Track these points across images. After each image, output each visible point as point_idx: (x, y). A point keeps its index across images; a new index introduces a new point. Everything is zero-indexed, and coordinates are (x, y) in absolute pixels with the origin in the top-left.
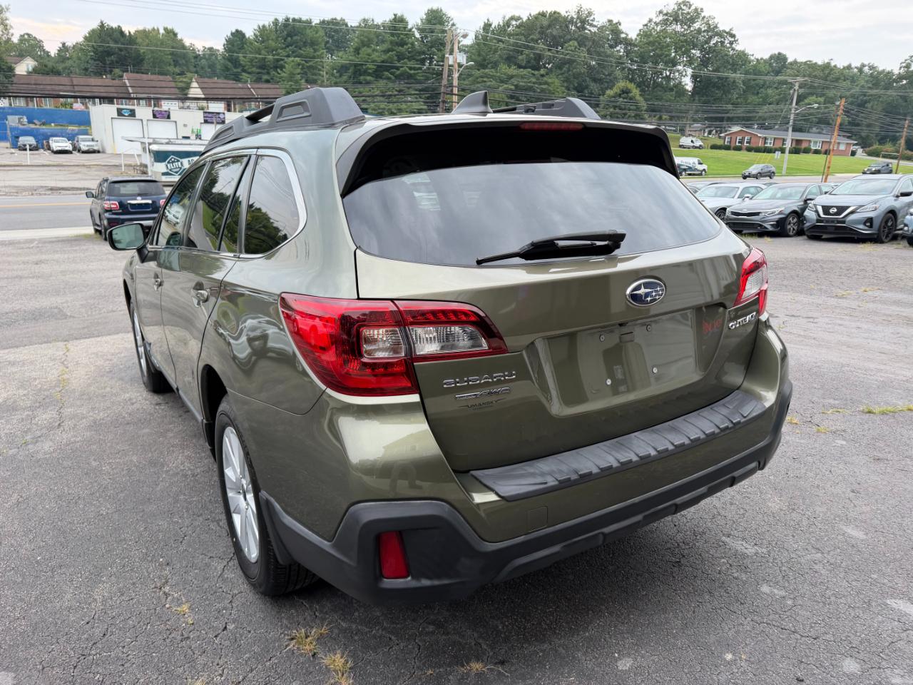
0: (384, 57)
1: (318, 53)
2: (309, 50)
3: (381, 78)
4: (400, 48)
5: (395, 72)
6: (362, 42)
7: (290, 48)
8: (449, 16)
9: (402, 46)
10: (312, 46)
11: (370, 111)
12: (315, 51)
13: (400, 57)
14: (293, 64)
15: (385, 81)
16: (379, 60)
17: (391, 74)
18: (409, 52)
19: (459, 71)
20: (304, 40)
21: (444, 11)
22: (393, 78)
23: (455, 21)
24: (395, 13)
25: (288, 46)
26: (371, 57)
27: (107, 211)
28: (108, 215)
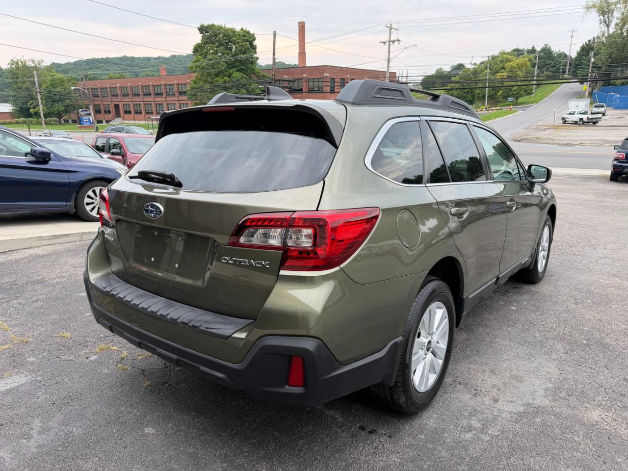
27: (616, 160)
28: (615, 163)
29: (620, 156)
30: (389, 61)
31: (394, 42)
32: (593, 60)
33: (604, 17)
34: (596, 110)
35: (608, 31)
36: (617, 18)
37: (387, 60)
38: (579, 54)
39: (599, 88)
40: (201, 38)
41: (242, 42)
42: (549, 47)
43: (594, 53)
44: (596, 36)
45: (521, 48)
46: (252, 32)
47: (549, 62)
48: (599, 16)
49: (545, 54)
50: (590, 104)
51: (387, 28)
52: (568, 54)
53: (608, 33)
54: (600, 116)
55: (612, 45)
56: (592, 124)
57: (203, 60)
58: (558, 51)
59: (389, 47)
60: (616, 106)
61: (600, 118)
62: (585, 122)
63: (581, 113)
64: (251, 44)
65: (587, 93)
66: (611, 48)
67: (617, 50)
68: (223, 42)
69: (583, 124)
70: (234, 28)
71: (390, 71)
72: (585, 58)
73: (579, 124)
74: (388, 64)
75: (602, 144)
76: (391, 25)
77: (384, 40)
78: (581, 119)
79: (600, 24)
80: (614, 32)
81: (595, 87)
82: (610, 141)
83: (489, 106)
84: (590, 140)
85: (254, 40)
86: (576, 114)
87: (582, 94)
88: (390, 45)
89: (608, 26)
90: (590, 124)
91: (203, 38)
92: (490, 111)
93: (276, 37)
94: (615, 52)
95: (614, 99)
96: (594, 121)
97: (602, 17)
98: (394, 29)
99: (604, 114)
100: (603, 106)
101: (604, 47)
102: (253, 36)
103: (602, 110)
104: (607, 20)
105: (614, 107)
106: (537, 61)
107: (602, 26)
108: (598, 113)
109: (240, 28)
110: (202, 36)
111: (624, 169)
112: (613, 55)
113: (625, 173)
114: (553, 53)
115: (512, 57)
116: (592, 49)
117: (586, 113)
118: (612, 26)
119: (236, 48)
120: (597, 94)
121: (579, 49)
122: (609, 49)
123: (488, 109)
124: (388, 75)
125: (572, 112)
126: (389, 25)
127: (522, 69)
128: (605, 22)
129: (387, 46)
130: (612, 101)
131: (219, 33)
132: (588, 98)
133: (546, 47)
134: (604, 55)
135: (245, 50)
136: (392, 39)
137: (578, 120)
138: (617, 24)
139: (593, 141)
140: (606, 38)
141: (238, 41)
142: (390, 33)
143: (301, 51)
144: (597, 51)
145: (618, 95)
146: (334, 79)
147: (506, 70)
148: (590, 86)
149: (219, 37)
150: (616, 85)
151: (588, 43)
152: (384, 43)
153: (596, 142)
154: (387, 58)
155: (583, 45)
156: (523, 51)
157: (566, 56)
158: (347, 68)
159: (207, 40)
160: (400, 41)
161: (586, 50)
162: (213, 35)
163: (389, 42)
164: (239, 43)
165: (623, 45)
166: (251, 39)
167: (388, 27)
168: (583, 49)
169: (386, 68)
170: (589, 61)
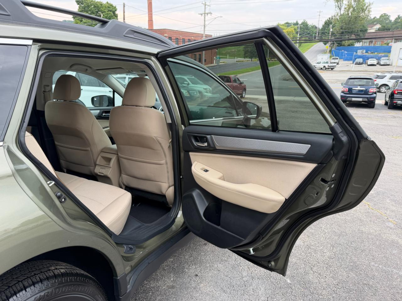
27: (342, 92)
28: (342, 94)
29: (345, 90)
30: (205, 27)
31: (207, 14)
32: (331, 30)
33: (338, 3)
34: (333, 61)
35: (340, 13)
36: (345, 4)
37: (203, 26)
38: (323, 26)
39: (335, 48)
40: (78, 8)
41: (108, 12)
42: (306, 22)
43: (332, 25)
44: (333, 15)
45: (290, 22)
46: (114, 5)
47: (306, 31)
48: (335, 3)
49: (304, 26)
50: (330, 57)
51: (203, 5)
52: (317, 26)
53: (340, 14)
54: (335, 64)
55: (342, 21)
56: (331, 69)
57: (80, 23)
58: (311, 25)
59: (205, 17)
60: (345, 58)
61: (335, 66)
62: (327, 69)
63: (324, 63)
64: (114, 13)
65: (328, 51)
66: (342, 23)
67: (345, 24)
68: (94, 11)
69: (325, 69)
70: (101, 1)
71: (206, 33)
72: (327, 29)
73: (323, 70)
74: (204, 29)
75: (336, 82)
76: (205, 2)
77: (201, 13)
78: (324, 66)
79: (336, 7)
80: (343, 13)
81: (333, 47)
82: (340, 80)
83: (270, 58)
84: (329, 80)
85: (116, 10)
86: (321, 63)
87: (326, 51)
88: (205, 16)
89: (340, 9)
90: (329, 69)
91: (79, 8)
92: (271, 61)
93: (125, 7)
94: (344, 26)
95: (344, 54)
96: (332, 68)
97: (336, 3)
98: (207, 5)
99: (338, 64)
100: (337, 59)
101: (338, 22)
102: (115, 8)
103: (337, 61)
104: (339, 5)
105: (344, 59)
106: (299, 30)
107: (337, 9)
108: (334, 63)
109: (106, 2)
110: (79, 6)
111: (347, 98)
112: (343, 27)
113: (348, 101)
114: (309, 25)
115: (284, 27)
116: (331, 23)
117: (327, 63)
118: (343, 9)
119: (103, 15)
120: (334, 51)
121: (323, 23)
122: (341, 23)
123: (269, 60)
124: (204, 35)
125: (319, 62)
126: (204, 3)
127: (290, 35)
128: (339, 7)
129: (203, 17)
130: (343, 55)
131: (91, 5)
132: (329, 53)
133: (304, 22)
134: (337, 28)
135: (110, 16)
136: (206, 12)
137: (322, 67)
138: (345, 8)
139: (331, 80)
140: (339, 16)
141: (105, 10)
142: (205, 8)
143: (150, 19)
144: (334, 24)
145: (346, 52)
146: (171, 38)
148: (330, 46)
149: (91, 7)
150: (345, 46)
151: (329, 19)
152: (202, 14)
153: (333, 81)
154: (203, 24)
155: (326, 21)
156: (291, 24)
157: (316, 27)
158: (177, 31)
159: (82, 9)
160: (211, 13)
161: (328, 23)
162: (87, 6)
163: (205, 14)
164: (105, 12)
165: (349, 21)
166: (114, 10)
168: (326, 23)
169: (203, 32)
170: (329, 30)
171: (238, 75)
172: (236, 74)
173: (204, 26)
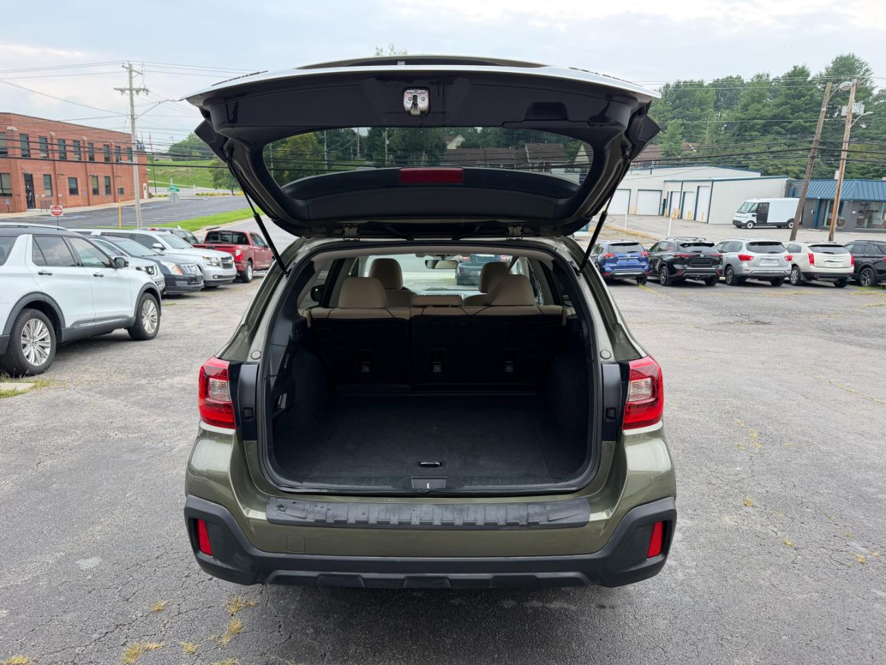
0: (776, 111)
1: (705, 112)
2: (697, 110)
3: (769, 133)
4: (796, 100)
5: (786, 126)
6: (753, 98)
7: (677, 110)
8: (863, 61)
9: (799, 99)
10: (699, 107)
11: (751, 167)
12: (702, 110)
13: (795, 110)
14: (675, 125)
15: (773, 136)
16: (769, 115)
17: (782, 127)
18: (806, 105)
19: (853, 121)
20: (693, 101)
21: (857, 56)
22: (783, 131)
23: (870, 66)
24: (795, 65)
25: (675, 109)
26: (760, 113)
30: (133, 119)
31: (138, 91)
37: (130, 117)
51: (125, 70)
59: (132, 98)
74: (133, 123)
76: (130, 65)
77: (122, 87)
88: (131, 94)
98: (136, 72)
124: (134, 138)
126: (127, 66)
127: (308, 145)
129: (127, 98)
136: (135, 86)
142: (131, 77)
146: (64, 141)
147: (288, 145)
152: (122, 91)
154: (129, 113)
160: (148, 91)
163: (131, 90)
167: (127, 68)
169: (130, 129)
170: (384, 143)
171: (221, 226)
172: (217, 224)
173: (132, 116)
